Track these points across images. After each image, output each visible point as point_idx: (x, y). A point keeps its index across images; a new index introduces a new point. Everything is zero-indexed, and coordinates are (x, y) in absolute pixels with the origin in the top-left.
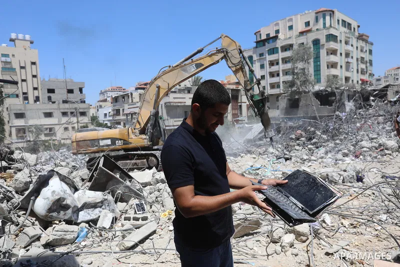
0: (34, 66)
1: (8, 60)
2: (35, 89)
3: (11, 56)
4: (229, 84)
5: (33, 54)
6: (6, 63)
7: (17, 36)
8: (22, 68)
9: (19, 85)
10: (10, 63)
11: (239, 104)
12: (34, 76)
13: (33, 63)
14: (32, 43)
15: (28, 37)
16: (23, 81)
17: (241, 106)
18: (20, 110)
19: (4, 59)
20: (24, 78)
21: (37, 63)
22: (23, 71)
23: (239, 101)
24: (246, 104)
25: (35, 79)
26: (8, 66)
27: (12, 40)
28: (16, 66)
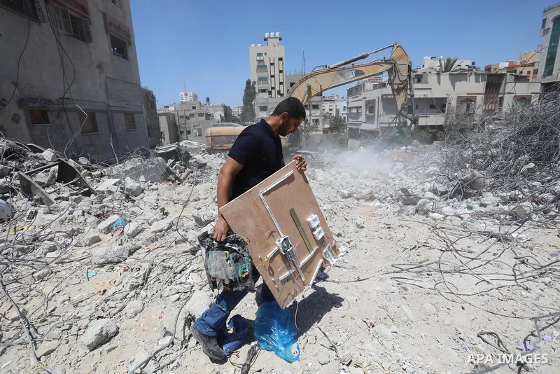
0: (281, 62)
1: (262, 58)
2: (281, 83)
3: (264, 54)
4: (524, 66)
5: (280, 51)
6: (260, 61)
7: (270, 35)
8: (272, 64)
9: (269, 81)
10: (263, 61)
11: (500, 96)
12: (281, 72)
13: (281, 59)
14: (280, 39)
15: (277, 34)
16: (272, 76)
17: (502, 99)
18: (264, 103)
19: (258, 58)
20: (273, 74)
21: (284, 59)
22: (272, 67)
23: (501, 91)
24: (512, 95)
25: (281, 74)
26: (261, 64)
27: (266, 39)
28: (267, 63)
